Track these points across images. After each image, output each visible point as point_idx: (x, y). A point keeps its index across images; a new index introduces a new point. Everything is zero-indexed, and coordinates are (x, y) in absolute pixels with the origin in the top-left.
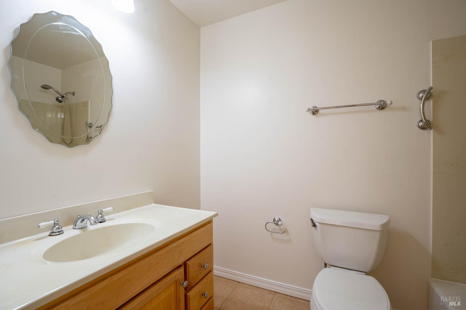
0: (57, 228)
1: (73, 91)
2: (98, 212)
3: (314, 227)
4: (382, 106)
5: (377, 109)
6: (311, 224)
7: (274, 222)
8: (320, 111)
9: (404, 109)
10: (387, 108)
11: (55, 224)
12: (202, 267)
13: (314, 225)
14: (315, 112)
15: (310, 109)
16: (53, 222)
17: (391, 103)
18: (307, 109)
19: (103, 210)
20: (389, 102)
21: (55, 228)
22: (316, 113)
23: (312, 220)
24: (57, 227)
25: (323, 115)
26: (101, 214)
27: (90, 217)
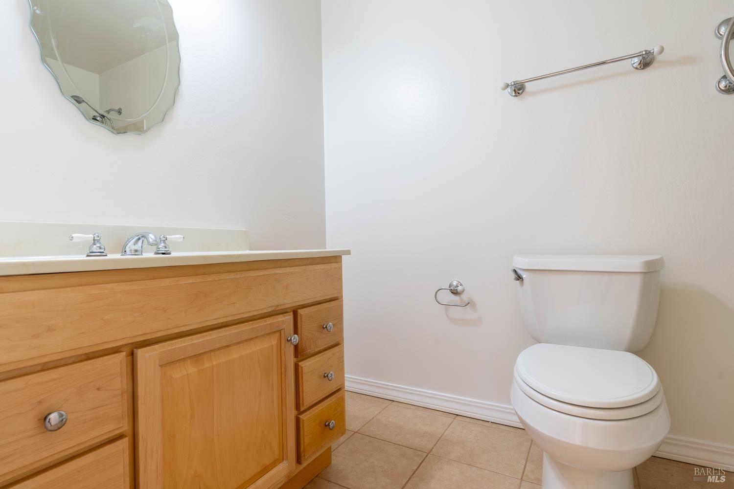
0: (98, 247)
1: (119, 108)
2: (160, 238)
3: (518, 280)
4: (646, 62)
5: (636, 68)
6: (513, 276)
7: (449, 287)
8: (528, 85)
9: (688, 60)
10: (654, 65)
11: (94, 240)
12: (323, 328)
13: (519, 278)
14: (518, 89)
15: (508, 86)
16: (92, 236)
17: (662, 50)
18: (502, 85)
19: (168, 237)
20: (656, 50)
21: (95, 246)
22: (520, 92)
23: (515, 271)
24: (98, 245)
25: (533, 93)
26: (164, 241)
27: (149, 235)
